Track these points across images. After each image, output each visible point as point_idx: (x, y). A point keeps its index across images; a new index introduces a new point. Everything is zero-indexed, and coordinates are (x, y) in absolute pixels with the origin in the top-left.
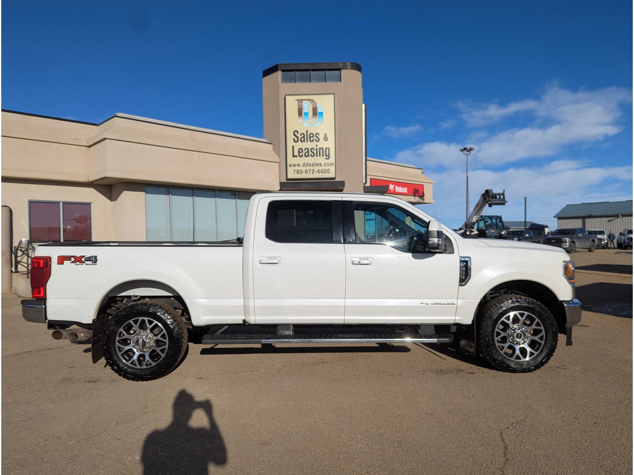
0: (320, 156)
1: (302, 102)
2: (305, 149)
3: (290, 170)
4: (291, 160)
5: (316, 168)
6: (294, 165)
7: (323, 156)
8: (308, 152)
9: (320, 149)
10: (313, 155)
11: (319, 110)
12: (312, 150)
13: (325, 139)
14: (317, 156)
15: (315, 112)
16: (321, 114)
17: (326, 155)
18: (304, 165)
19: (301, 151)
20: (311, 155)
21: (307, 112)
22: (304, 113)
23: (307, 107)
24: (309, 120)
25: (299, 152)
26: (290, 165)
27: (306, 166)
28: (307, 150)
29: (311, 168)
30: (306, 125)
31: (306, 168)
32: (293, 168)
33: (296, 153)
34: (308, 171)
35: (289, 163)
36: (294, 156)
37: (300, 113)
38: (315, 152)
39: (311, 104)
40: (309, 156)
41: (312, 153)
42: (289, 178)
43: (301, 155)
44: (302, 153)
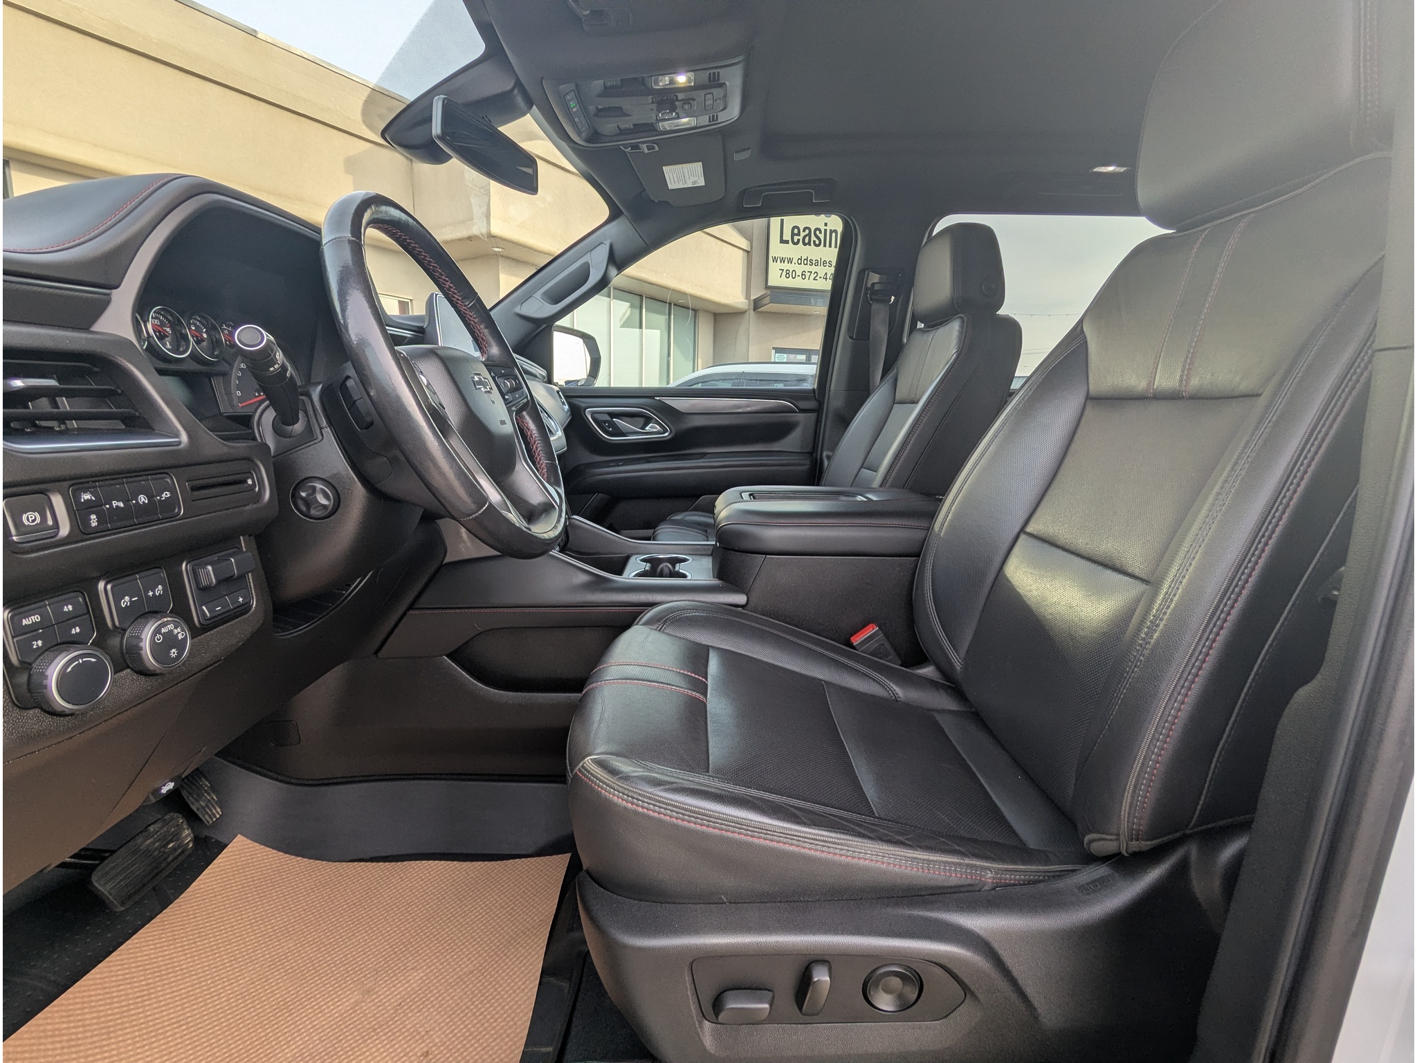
0: (830, 246)
2: (804, 231)
3: (774, 268)
4: (776, 249)
5: (821, 271)
6: (783, 260)
7: (835, 246)
8: (809, 235)
9: (831, 232)
10: (817, 242)
12: (818, 232)
14: (825, 246)
18: (800, 261)
19: (796, 231)
20: (814, 242)
25: (793, 235)
26: (775, 260)
27: (804, 264)
28: (807, 231)
29: (813, 269)
31: (802, 267)
32: (779, 265)
33: (787, 236)
34: (808, 274)
35: (771, 254)
36: (782, 241)
38: (822, 236)
40: (810, 245)
41: (816, 239)
42: (770, 284)
43: (796, 241)
44: (798, 237)
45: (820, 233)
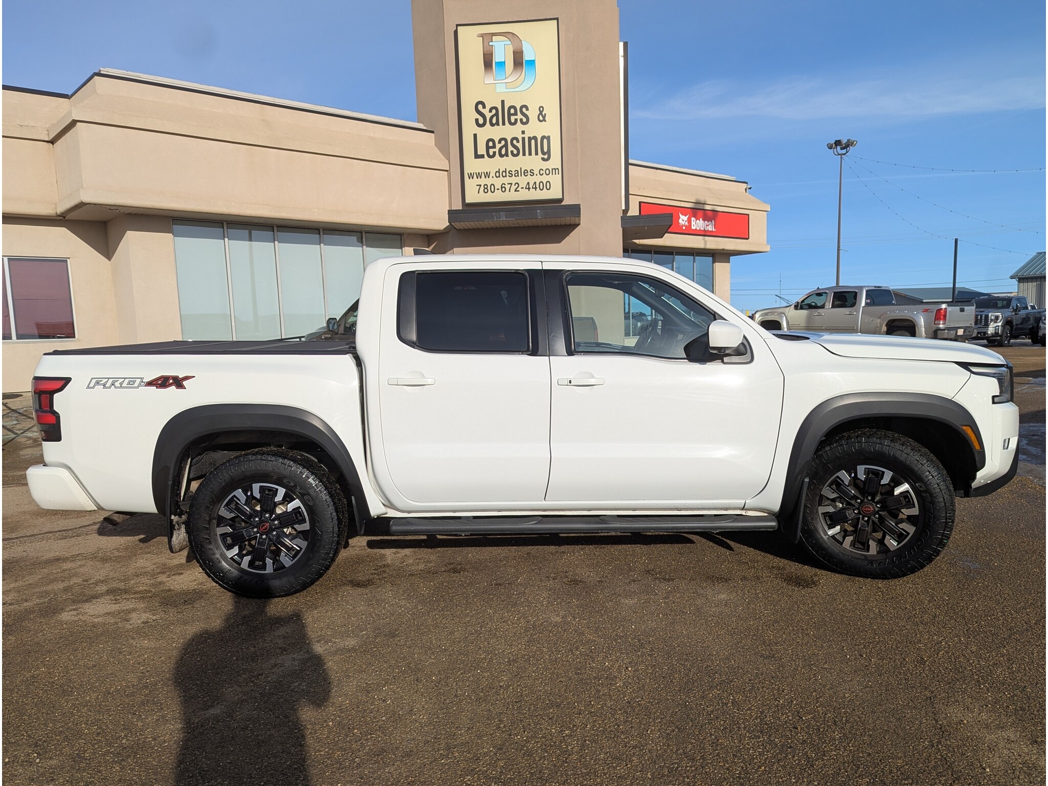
0: (530, 154)
1: (492, 41)
2: (500, 142)
3: (471, 185)
4: (472, 165)
5: (523, 181)
6: (479, 176)
7: (537, 154)
8: (506, 146)
9: (530, 139)
10: (515, 152)
11: (527, 56)
12: (515, 142)
13: (541, 118)
14: (524, 154)
15: (519, 61)
16: (532, 63)
17: (543, 153)
18: (498, 174)
19: (491, 144)
20: (512, 152)
21: (504, 61)
22: (497, 63)
23: (502, 51)
24: (506, 79)
25: (488, 148)
26: (471, 176)
27: (503, 177)
28: (503, 143)
29: (514, 180)
30: (501, 88)
31: (502, 180)
32: (476, 181)
33: (482, 150)
34: (508, 187)
35: (467, 170)
36: (477, 156)
37: (488, 63)
38: (520, 145)
39: (510, 43)
40: (507, 156)
41: (513, 149)
42: (467, 201)
43: (491, 154)
44: (494, 150)
45: (518, 141)
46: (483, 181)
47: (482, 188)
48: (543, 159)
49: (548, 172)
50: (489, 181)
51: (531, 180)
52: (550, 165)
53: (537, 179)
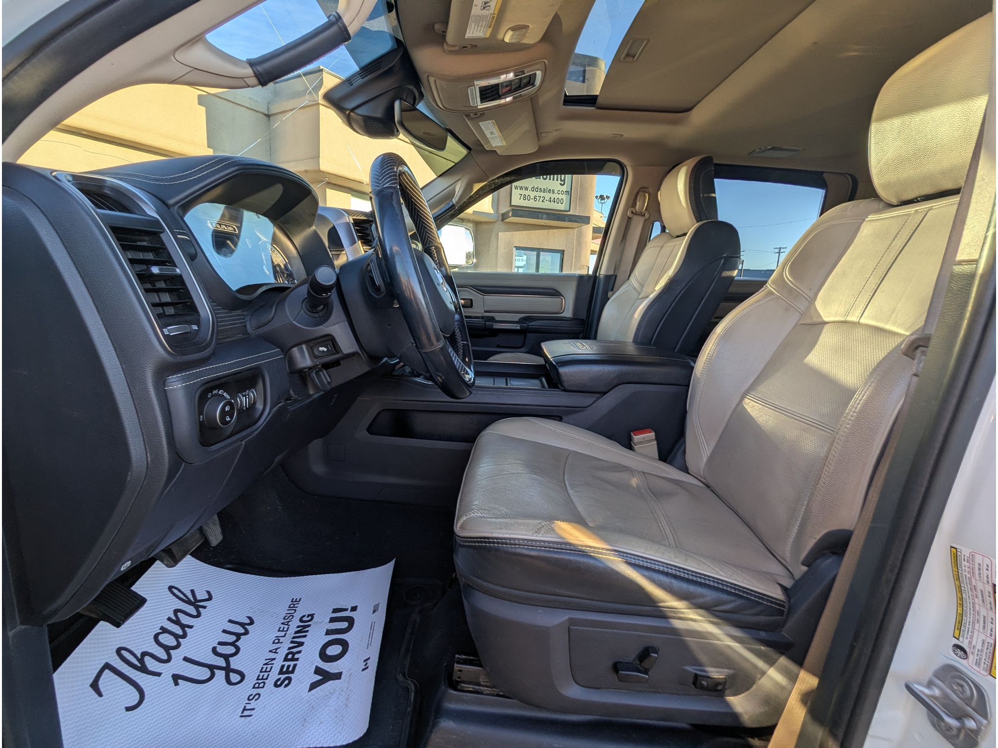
0: (553, 180)
3: (516, 193)
5: (547, 196)
6: (522, 188)
7: (557, 180)
17: (561, 181)
18: (533, 189)
26: (516, 188)
29: (542, 194)
31: (535, 193)
32: (519, 191)
34: (538, 198)
42: (513, 204)
46: (523, 192)
47: (522, 197)
48: (561, 184)
49: (562, 193)
50: (527, 193)
51: (553, 196)
52: (564, 188)
53: (556, 196)
